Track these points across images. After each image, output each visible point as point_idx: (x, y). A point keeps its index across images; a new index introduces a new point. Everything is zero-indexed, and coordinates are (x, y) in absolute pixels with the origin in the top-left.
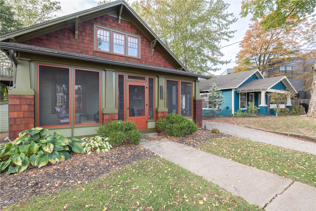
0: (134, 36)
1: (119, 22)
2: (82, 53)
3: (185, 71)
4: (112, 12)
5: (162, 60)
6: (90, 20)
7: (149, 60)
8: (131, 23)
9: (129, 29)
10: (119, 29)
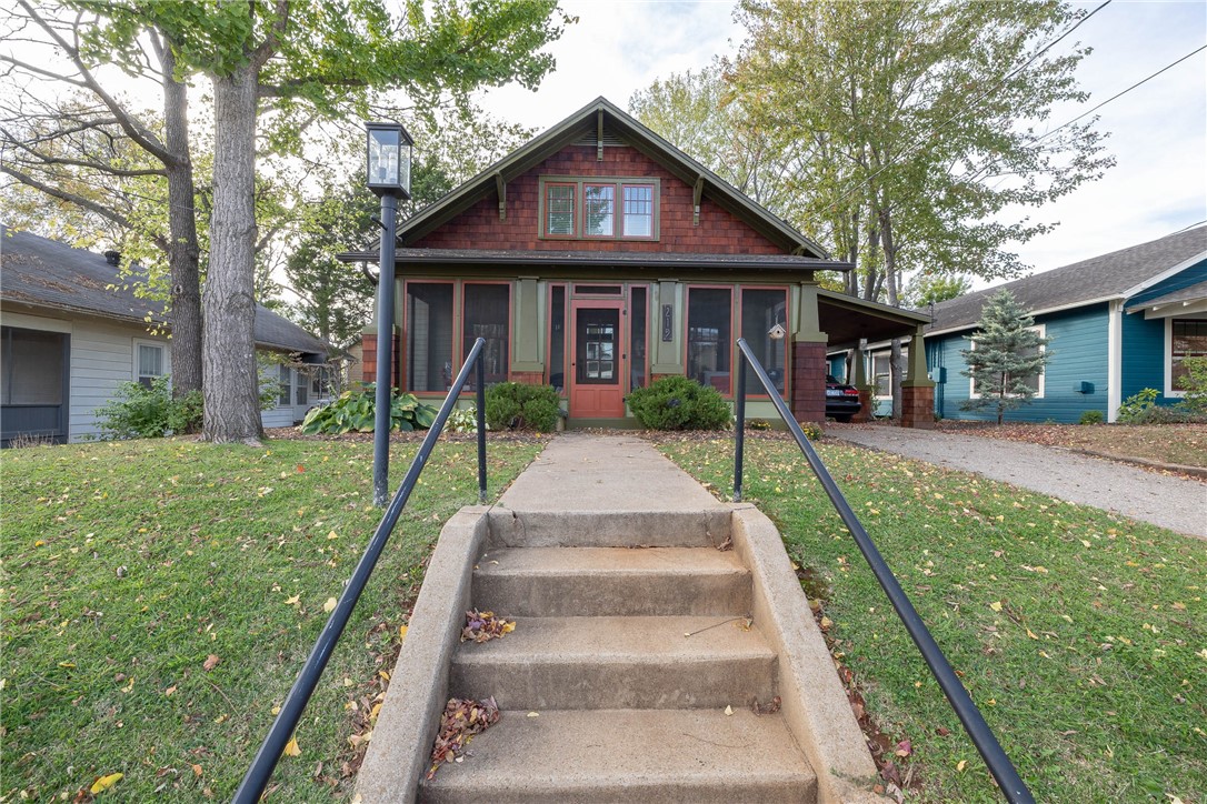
0: (640, 181)
1: (600, 155)
2: (513, 248)
3: (816, 257)
4: (583, 136)
5: (730, 234)
6: (530, 171)
7: (687, 240)
8: (635, 150)
9: (626, 167)
10: (599, 174)
